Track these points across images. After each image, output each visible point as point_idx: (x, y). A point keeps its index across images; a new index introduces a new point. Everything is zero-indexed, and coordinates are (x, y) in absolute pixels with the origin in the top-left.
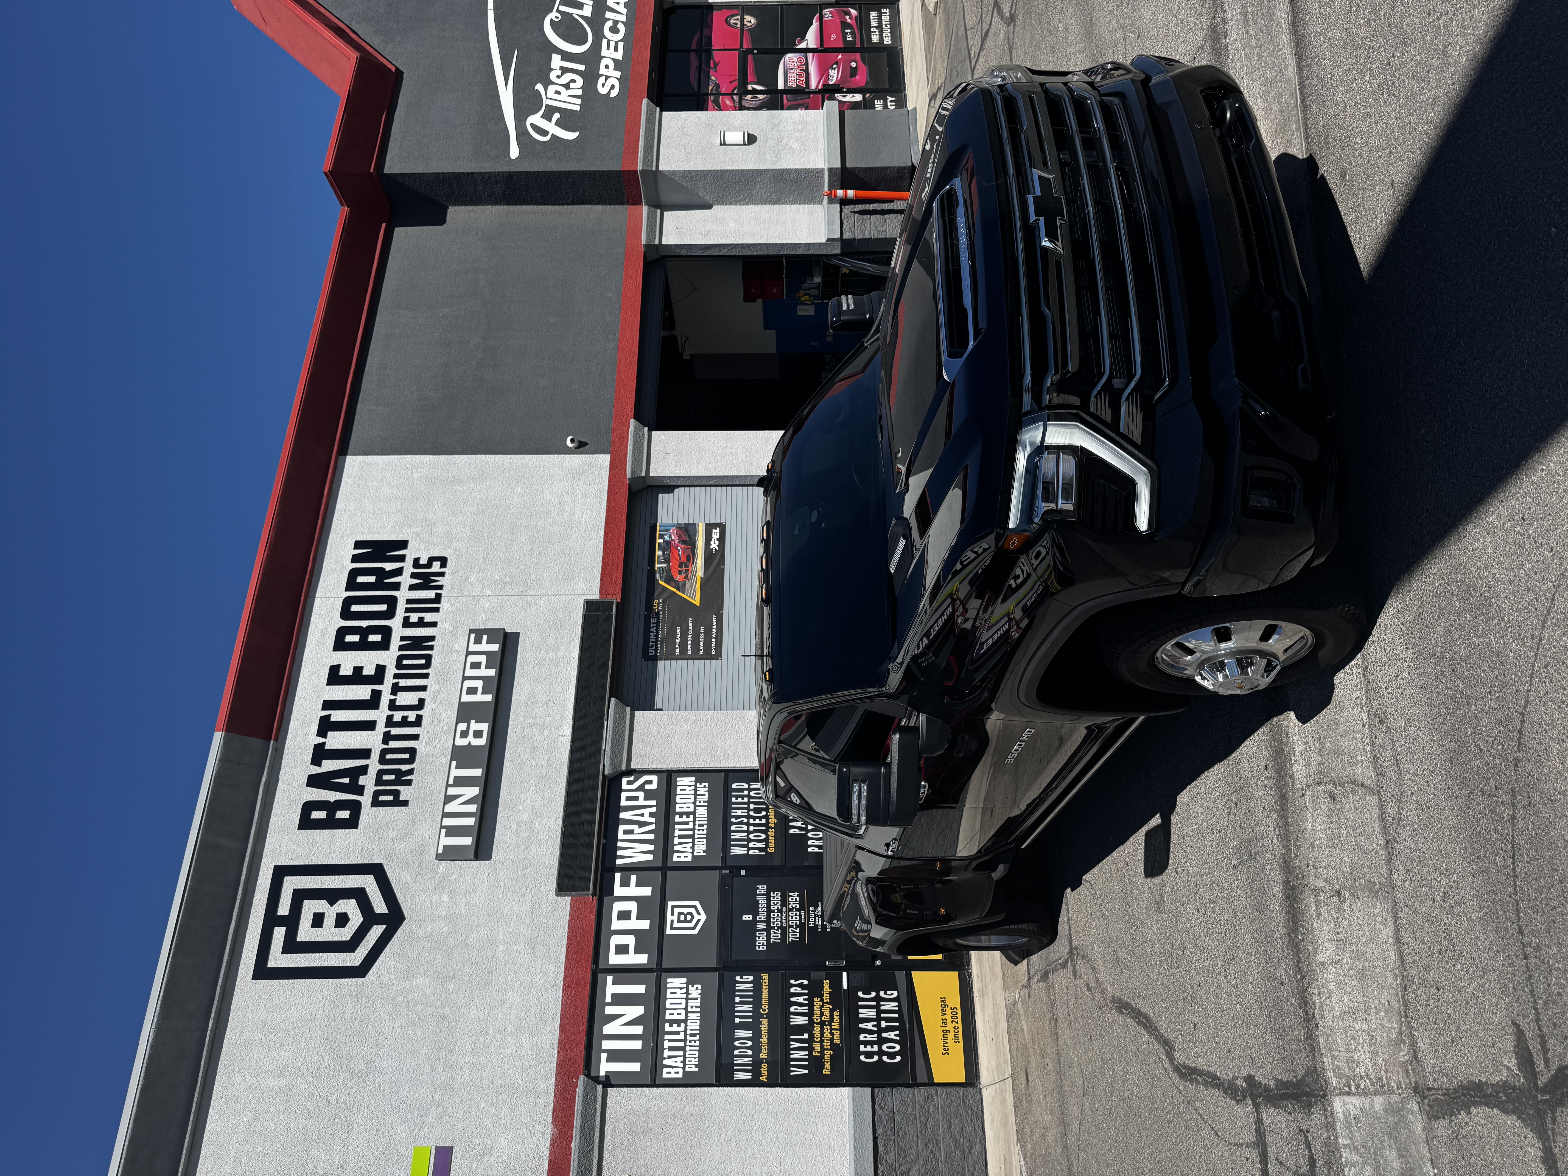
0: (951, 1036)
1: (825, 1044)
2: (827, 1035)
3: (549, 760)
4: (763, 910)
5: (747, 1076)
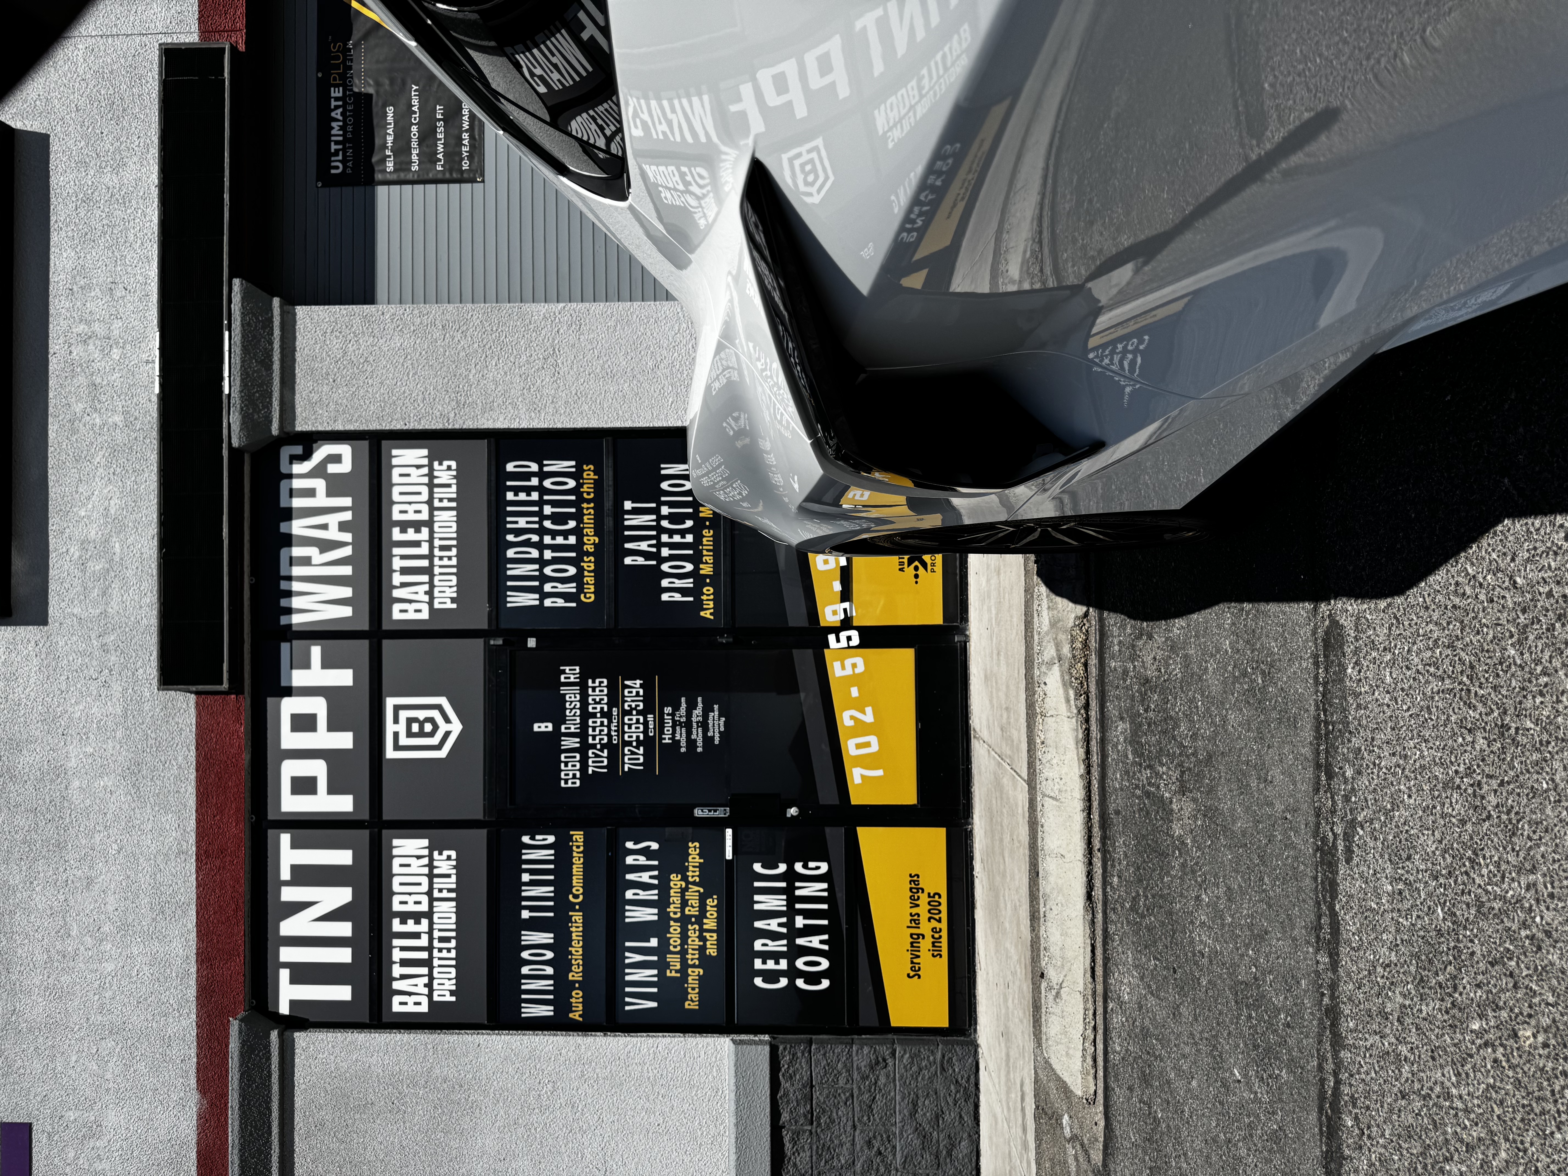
0: (925, 945)
1: (689, 956)
2: (694, 941)
3: (125, 413)
4: (573, 712)
5: (546, 1011)
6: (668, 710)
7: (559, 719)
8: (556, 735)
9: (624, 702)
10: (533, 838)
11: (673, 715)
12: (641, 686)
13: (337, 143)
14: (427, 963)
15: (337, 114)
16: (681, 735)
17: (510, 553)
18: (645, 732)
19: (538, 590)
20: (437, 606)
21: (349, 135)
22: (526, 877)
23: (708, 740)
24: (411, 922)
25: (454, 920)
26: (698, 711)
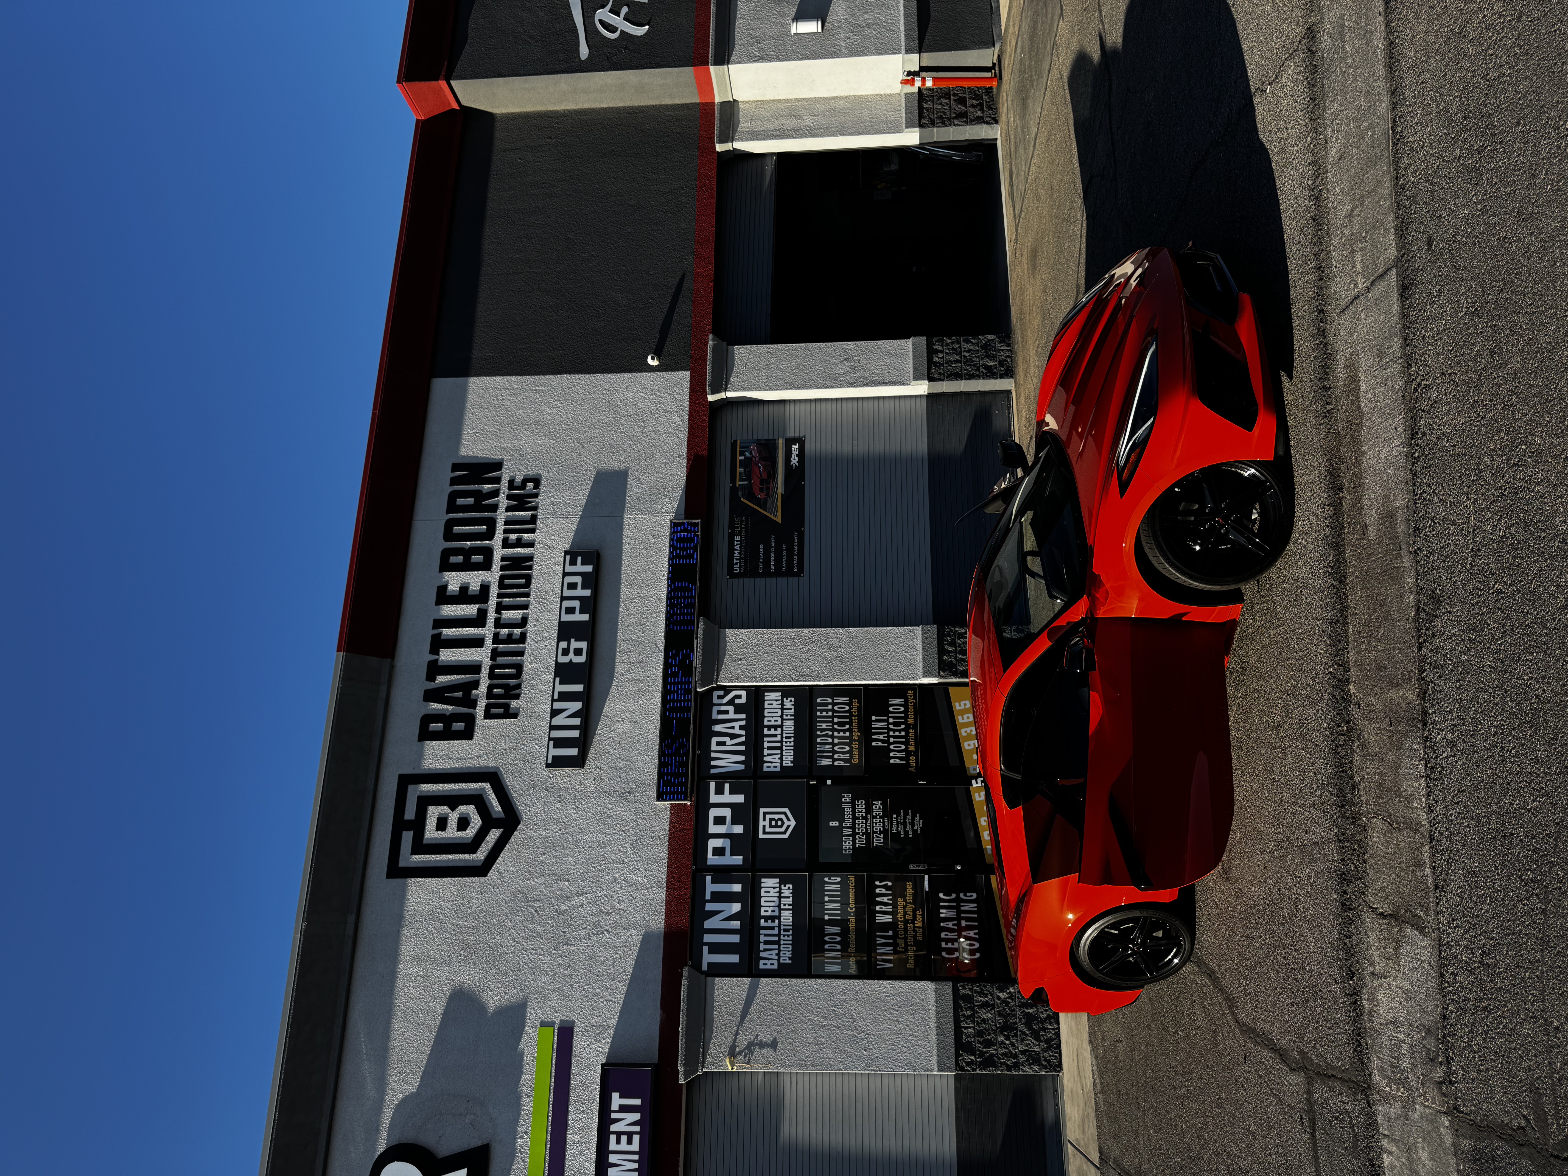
1: (908, 940)
2: (911, 933)
4: (848, 817)
5: (837, 968)
6: (894, 816)
7: (842, 820)
8: (840, 828)
9: (873, 812)
10: (830, 879)
11: (897, 818)
12: (881, 804)
13: (737, 559)
14: (778, 943)
15: (737, 547)
16: (901, 829)
17: (819, 740)
18: (884, 826)
19: (832, 757)
20: (784, 765)
21: (743, 556)
22: (826, 899)
23: (915, 831)
24: (770, 921)
25: (791, 920)
26: (909, 817)
